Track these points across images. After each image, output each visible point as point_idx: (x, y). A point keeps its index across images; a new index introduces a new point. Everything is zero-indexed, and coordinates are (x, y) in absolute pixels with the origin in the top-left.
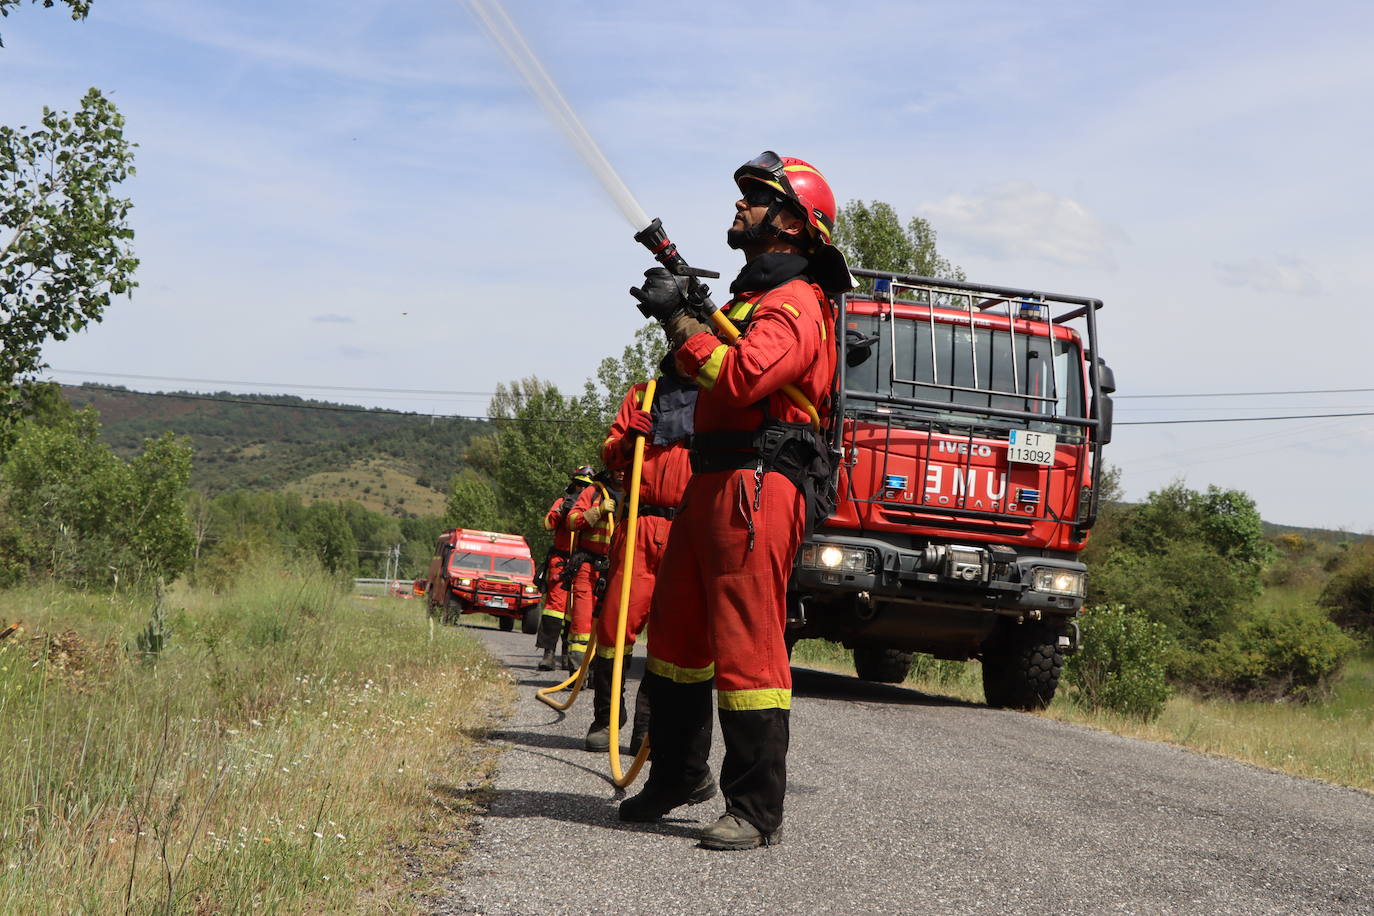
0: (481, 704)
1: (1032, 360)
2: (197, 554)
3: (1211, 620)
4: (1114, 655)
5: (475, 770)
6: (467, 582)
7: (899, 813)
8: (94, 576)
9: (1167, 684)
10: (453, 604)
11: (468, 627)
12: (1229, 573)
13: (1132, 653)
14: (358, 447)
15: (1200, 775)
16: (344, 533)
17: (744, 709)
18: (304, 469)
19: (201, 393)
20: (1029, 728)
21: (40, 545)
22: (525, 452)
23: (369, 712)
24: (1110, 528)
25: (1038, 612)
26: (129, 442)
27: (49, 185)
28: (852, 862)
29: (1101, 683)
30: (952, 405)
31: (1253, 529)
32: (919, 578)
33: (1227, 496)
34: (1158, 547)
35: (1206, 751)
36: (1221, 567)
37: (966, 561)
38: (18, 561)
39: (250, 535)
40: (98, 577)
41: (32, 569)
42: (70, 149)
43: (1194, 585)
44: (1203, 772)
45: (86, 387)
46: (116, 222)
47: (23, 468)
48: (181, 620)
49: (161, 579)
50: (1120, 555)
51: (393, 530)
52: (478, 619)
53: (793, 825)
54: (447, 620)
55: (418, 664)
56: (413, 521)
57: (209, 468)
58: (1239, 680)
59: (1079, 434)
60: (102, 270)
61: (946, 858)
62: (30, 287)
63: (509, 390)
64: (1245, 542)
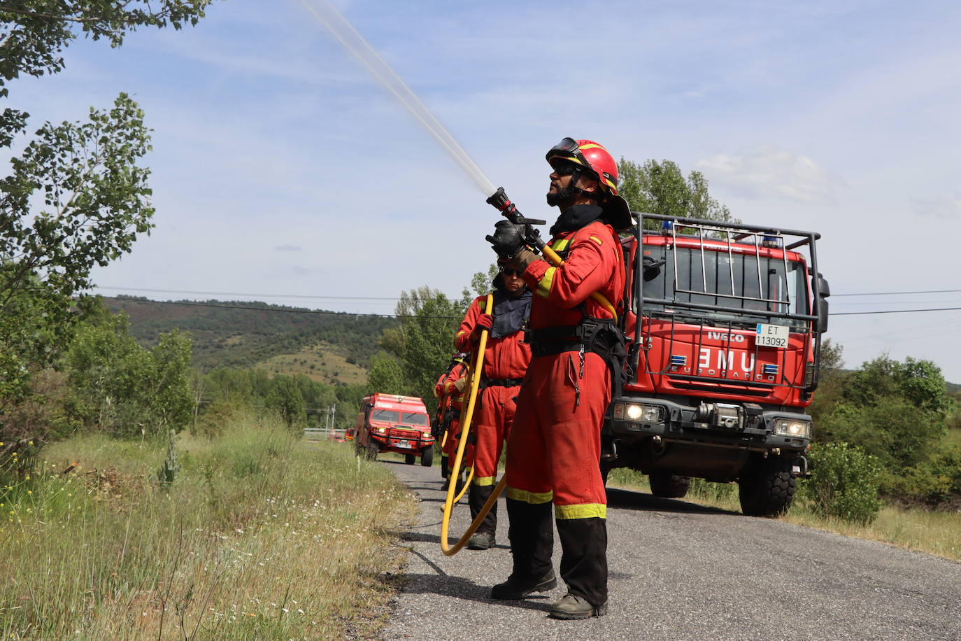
0: (395, 516)
1: (772, 275)
2: (196, 412)
3: (910, 453)
4: (840, 479)
5: (392, 563)
6: (382, 430)
7: (689, 593)
8: (127, 428)
9: (879, 499)
10: (373, 446)
11: (384, 462)
12: (922, 419)
13: (853, 477)
14: (307, 337)
15: (905, 565)
16: (296, 397)
17: (574, 518)
18: (269, 353)
19: (198, 301)
20: (780, 532)
21: (90, 408)
22: (422, 339)
23: (318, 523)
24: (836, 388)
25: (778, 449)
26: (149, 335)
27: (95, 160)
28: (657, 628)
29: (831, 498)
30: (716, 307)
31: (939, 388)
32: (695, 426)
33: (920, 365)
34: (870, 402)
35: (909, 547)
36: (916, 415)
37: (728, 414)
38: (76, 419)
39: (232, 400)
40: (129, 429)
41: (85, 424)
42: (108, 135)
43: (897, 428)
44: (907, 563)
45: (120, 298)
46: (140, 184)
47: (79, 354)
48: (187, 459)
49: (173, 431)
50: (843, 407)
51: (330, 395)
52: (390, 456)
53: (615, 601)
54: (369, 457)
55: (351, 489)
56: (345, 388)
57: (204, 353)
58: (931, 495)
59: (805, 326)
60: (130, 216)
61: (724, 625)
62: (83, 230)
63: (410, 295)
64: (934, 397)
